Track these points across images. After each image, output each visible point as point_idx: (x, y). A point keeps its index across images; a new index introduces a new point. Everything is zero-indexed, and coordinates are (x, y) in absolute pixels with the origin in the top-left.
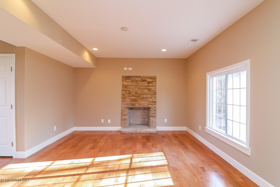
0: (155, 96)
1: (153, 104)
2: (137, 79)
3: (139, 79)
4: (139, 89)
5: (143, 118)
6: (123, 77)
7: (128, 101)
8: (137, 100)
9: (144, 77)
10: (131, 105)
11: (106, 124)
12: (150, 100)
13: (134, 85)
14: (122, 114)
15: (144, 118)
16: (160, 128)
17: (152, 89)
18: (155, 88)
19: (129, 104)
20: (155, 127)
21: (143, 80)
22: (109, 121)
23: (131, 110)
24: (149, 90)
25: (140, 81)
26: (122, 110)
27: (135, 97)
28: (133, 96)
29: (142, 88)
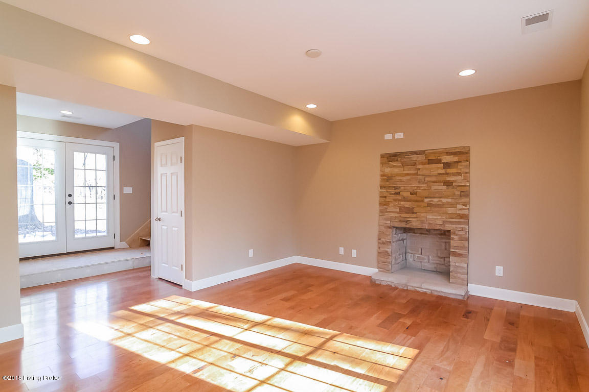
0: (464, 200)
1: (459, 223)
2: (415, 158)
3: (421, 157)
4: (420, 182)
5: (439, 255)
6: (382, 156)
7: (393, 210)
8: (416, 210)
9: (434, 152)
10: (400, 221)
11: (347, 259)
12: (451, 210)
13: (408, 175)
14: (381, 241)
15: (442, 256)
16: (477, 290)
17: (455, 181)
18: (466, 179)
19: (396, 218)
20: (463, 285)
21: (432, 159)
22: (354, 253)
23: (409, 234)
24: (448, 184)
25: (423, 164)
26: (381, 234)
27: (410, 203)
28: (405, 199)
29: (427, 179)
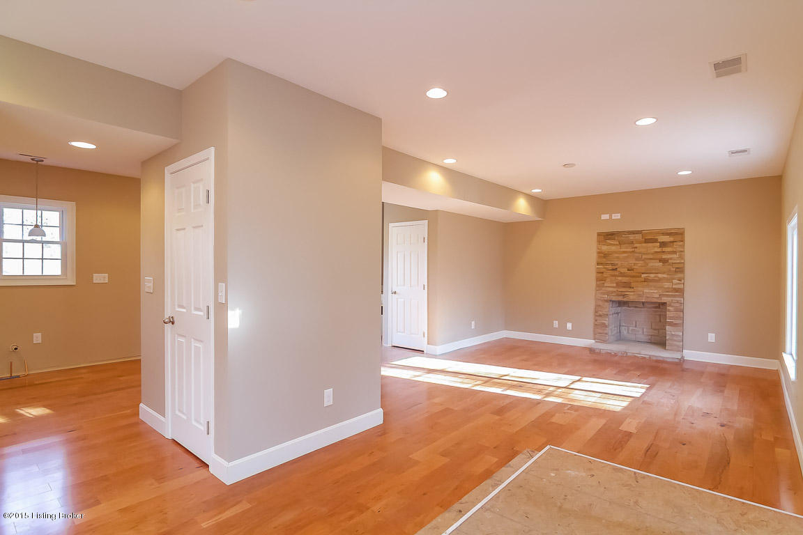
0: (679, 275)
1: (674, 296)
2: (631, 237)
3: (639, 237)
4: (637, 259)
5: (653, 327)
6: (599, 234)
7: (610, 285)
8: (633, 285)
9: (651, 232)
10: (618, 295)
11: (562, 332)
12: (667, 285)
13: (624, 252)
14: (598, 314)
15: (657, 328)
16: (691, 355)
17: (671, 259)
18: (682, 257)
19: (612, 292)
20: (679, 351)
21: (649, 238)
22: (569, 326)
23: (624, 308)
24: (664, 261)
25: (640, 243)
26: (597, 306)
27: (627, 278)
28: (622, 275)
29: (644, 257)
